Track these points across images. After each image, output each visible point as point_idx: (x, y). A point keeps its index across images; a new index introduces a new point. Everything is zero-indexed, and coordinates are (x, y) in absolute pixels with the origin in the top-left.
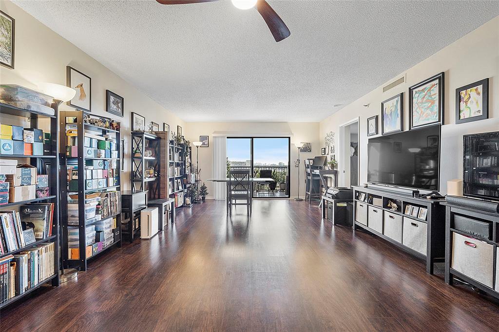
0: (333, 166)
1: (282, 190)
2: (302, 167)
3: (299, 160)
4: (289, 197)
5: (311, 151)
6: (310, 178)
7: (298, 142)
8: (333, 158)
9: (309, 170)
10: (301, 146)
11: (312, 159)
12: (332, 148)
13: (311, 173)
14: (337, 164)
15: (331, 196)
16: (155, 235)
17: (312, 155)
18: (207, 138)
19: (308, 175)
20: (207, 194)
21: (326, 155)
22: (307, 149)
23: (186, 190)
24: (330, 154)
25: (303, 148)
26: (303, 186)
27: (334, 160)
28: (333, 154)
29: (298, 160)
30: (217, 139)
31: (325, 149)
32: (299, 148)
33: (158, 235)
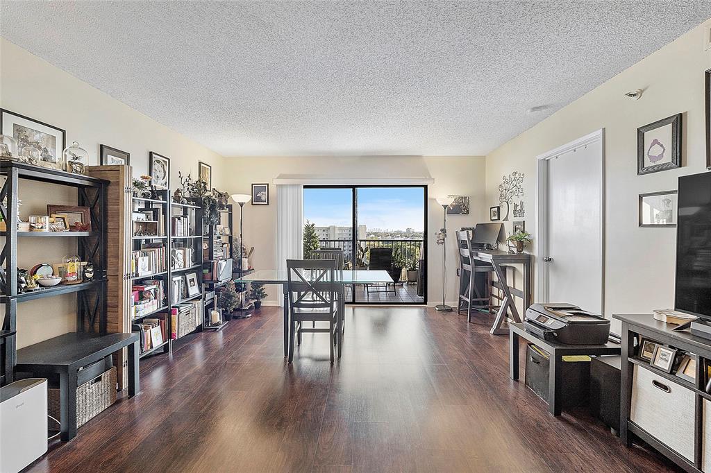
0: (521, 245)
1: (411, 283)
2: (452, 245)
3: (444, 231)
4: (425, 303)
5: (468, 212)
6: (469, 268)
7: (442, 196)
8: (520, 227)
9: (466, 253)
10: (450, 202)
11: (470, 229)
12: (516, 206)
13: (472, 257)
14: (530, 242)
15: (541, 332)
16: (38, 460)
17: (471, 221)
18: (264, 187)
19: (465, 260)
20: (264, 296)
21: (501, 221)
22: (460, 208)
23: (209, 295)
24: (512, 219)
25: (454, 207)
26: (453, 282)
27: (523, 232)
28: (521, 219)
29: (442, 230)
30: (284, 189)
31: (499, 208)
32: (445, 207)
33: (46, 460)
